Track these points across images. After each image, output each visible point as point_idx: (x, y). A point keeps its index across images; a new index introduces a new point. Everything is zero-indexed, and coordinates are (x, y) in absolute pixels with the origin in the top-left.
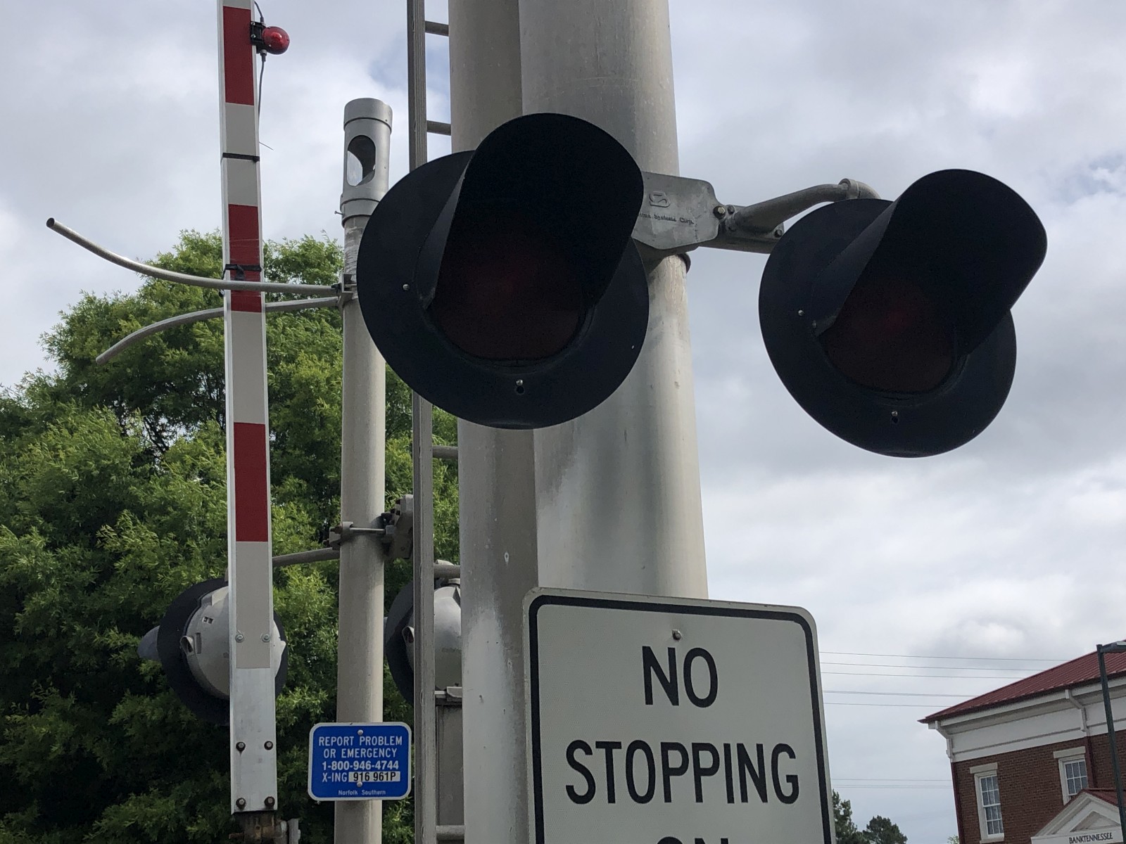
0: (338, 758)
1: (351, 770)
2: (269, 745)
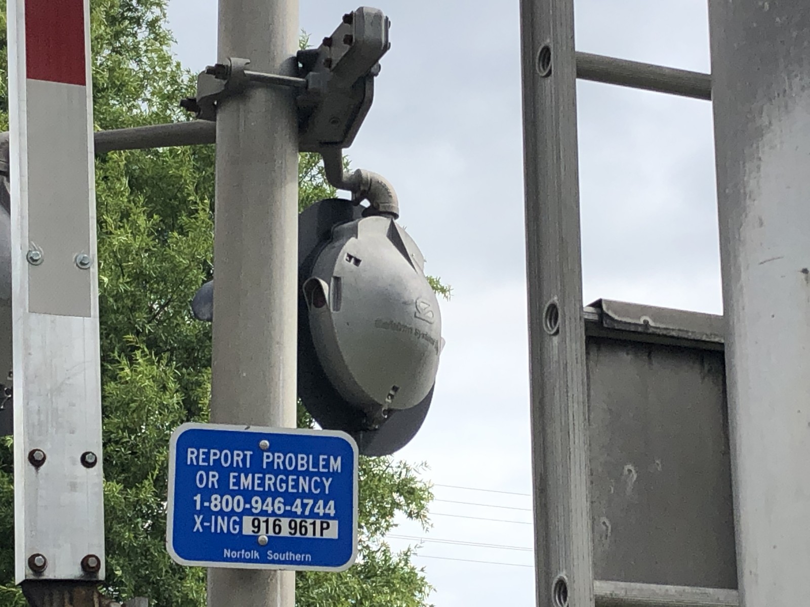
0: (223, 489)
1: (247, 512)
2: (92, 458)
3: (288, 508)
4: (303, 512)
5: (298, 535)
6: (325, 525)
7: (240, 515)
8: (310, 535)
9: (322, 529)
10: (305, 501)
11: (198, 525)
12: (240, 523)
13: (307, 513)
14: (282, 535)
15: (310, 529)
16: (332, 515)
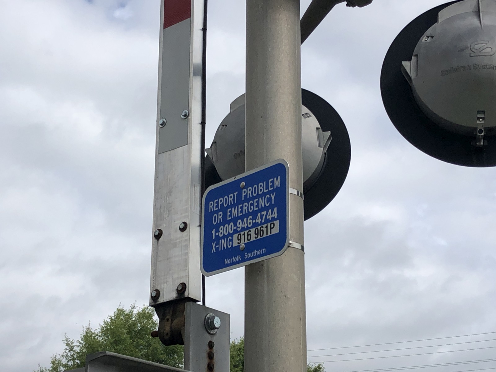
1: (235, 231)
2: (182, 226)
3: (254, 221)
5: (259, 237)
6: (272, 225)
7: (232, 235)
8: (265, 235)
9: (271, 228)
10: (262, 213)
11: (214, 248)
12: (232, 240)
13: (263, 221)
14: (251, 240)
15: (265, 229)
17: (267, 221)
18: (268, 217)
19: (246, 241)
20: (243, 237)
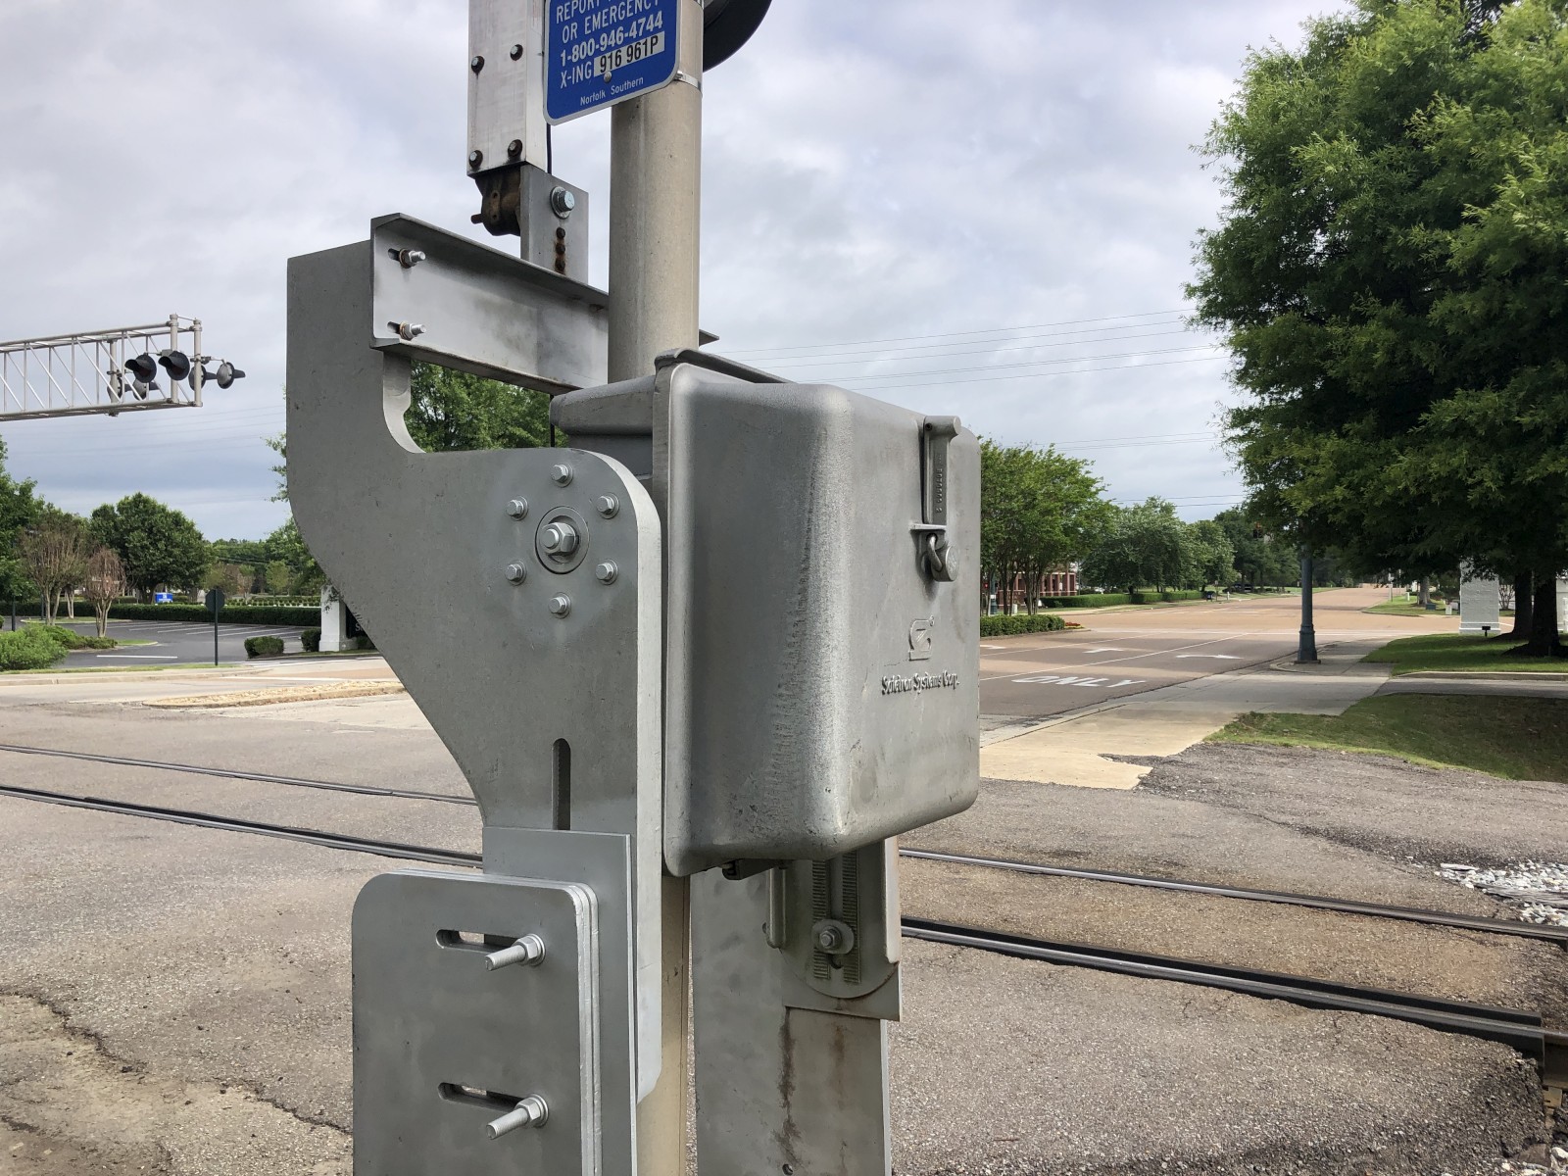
0: (582, 37)
1: (598, 52)
2: (515, 51)
3: (626, 35)
4: (637, 35)
5: (634, 60)
6: (654, 40)
7: (591, 59)
8: (643, 56)
9: (652, 45)
10: (640, 21)
11: (564, 81)
12: (591, 67)
13: (640, 34)
14: (622, 65)
15: (643, 47)
16: (660, 27)
17: (646, 33)
18: (648, 28)
19: (614, 67)
20: (608, 60)
